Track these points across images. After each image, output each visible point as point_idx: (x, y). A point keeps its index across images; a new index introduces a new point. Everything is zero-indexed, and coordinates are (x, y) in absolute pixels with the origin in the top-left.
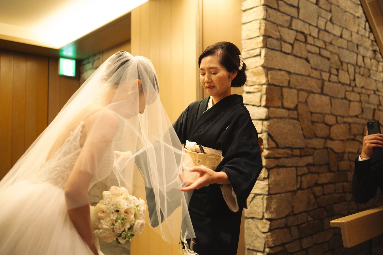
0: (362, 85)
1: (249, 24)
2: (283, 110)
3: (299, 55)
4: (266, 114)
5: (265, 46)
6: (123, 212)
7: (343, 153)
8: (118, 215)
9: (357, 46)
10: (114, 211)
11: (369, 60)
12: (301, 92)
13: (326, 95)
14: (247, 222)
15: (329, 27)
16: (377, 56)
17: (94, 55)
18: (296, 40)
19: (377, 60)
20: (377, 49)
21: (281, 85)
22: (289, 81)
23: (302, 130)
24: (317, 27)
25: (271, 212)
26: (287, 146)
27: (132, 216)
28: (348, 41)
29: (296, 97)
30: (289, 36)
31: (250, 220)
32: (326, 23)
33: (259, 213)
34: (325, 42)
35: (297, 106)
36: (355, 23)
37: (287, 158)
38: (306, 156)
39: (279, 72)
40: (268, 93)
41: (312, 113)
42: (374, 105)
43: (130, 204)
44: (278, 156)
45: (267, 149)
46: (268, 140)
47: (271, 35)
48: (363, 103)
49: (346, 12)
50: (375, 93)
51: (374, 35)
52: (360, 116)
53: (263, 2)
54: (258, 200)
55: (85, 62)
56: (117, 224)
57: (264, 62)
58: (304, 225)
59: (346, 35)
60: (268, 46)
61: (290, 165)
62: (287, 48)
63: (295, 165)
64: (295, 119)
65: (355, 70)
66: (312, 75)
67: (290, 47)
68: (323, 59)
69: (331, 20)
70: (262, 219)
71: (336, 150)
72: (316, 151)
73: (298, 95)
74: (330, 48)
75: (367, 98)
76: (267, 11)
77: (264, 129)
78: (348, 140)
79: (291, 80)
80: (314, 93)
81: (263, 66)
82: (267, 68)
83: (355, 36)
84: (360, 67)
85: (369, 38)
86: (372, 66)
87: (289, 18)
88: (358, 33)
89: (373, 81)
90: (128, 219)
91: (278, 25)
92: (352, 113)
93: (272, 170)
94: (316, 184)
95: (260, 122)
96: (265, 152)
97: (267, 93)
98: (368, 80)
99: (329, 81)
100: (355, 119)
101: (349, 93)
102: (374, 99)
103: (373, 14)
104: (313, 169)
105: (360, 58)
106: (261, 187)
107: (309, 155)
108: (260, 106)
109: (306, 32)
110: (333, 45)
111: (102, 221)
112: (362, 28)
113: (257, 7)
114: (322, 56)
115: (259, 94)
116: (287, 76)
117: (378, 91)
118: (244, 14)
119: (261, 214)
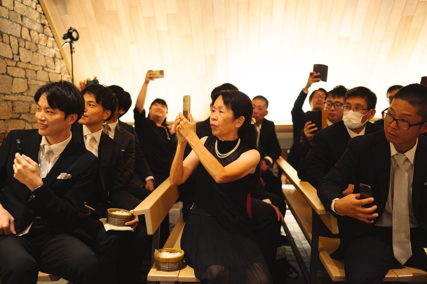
0: (29, 60)
9: (22, 17)
16: (45, 30)
19: (45, 35)
20: (47, 23)
28: (9, 10)
42: (43, 81)
50: (43, 69)
51: (42, 8)
52: (25, 94)
59: (7, 3)
75: (35, 75)
78: (11, 119)
83: (18, 5)
84: (25, 40)
85: (36, 9)
88: (22, 2)
89: (42, 57)
92: (15, 90)
98: (36, 55)
100: (20, 96)
101: (11, 68)
102: (42, 76)
117: (47, 67)
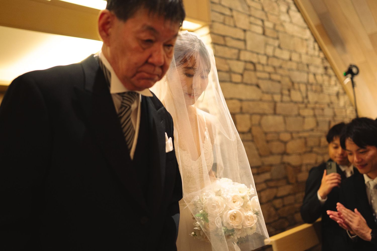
3: (249, 82)
7: (301, 166)
11: (320, 77)
12: (254, 116)
13: (279, 115)
15: (278, 53)
16: (328, 72)
18: (245, 69)
19: (328, 76)
21: (233, 112)
22: (241, 108)
23: (257, 149)
24: (265, 54)
28: (298, 63)
29: (249, 121)
30: (238, 67)
32: (274, 50)
34: (274, 68)
35: (250, 129)
36: (303, 45)
38: (263, 173)
39: (230, 101)
41: (266, 134)
42: (329, 117)
47: (220, 69)
48: (318, 117)
49: (293, 36)
50: (329, 106)
51: (323, 53)
52: (315, 129)
53: (210, 40)
59: (295, 57)
62: (237, 78)
64: (250, 141)
65: (307, 88)
66: (264, 99)
67: (240, 77)
68: (274, 83)
69: (279, 46)
71: (293, 164)
72: (273, 168)
73: (251, 119)
74: (280, 71)
75: (322, 112)
76: (214, 47)
78: (305, 153)
79: (243, 106)
80: (267, 115)
83: (304, 57)
84: (312, 85)
85: (319, 56)
86: (324, 81)
87: (236, 51)
88: (307, 53)
89: (327, 96)
91: (226, 59)
94: (276, 198)
98: (321, 95)
99: (282, 101)
100: (311, 132)
101: (302, 109)
102: (328, 112)
104: (272, 184)
105: (311, 76)
107: (267, 171)
109: (255, 60)
110: (283, 69)
112: (311, 48)
114: (273, 80)
116: (238, 104)
117: (332, 103)
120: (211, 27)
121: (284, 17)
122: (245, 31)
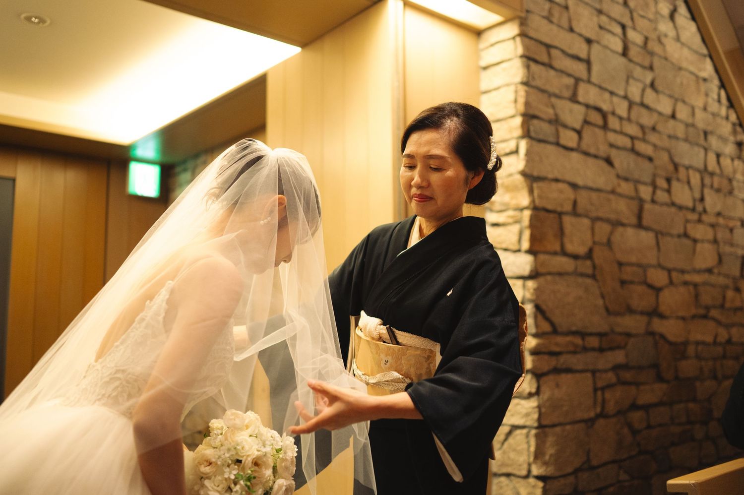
0: (718, 208)
1: (494, 94)
2: (564, 259)
3: (592, 151)
4: (531, 266)
5: (527, 134)
6: (250, 464)
7: (686, 344)
8: (239, 470)
9: (706, 134)
10: (232, 461)
11: (729, 161)
12: (598, 225)
13: (647, 229)
14: (498, 483)
15: (650, 97)
17: (196, 156)
18: (586, 122)
21: (559, 209)
22: (575, 203)
23: (603, 297)
24: (625, 97)
25: (546, 464)
26: (574, 329)
27: (268, 472)
28: (687, 125)
29: (589, 233)
30: (573, 115)
31: (503, 479)
32: (643, 91)
33: (520, 465)
34: (642, 127)
35: (591, 250)
36: (698, 89)
37: (574, 353)
38: (611, 349)
39: (554, 185)
40: (534, 225)
41: (620, 264)
42: (742, 247)
43: (263, 447)
44: (557, 349)
45: (535, 336)
46: (536, 318)
47: (537, 113)
48: (721, 244)
49: (680, 69)
50: (742, 226)
51: (736, 112)
52: (716, 271)
53: (520, 50)
54: (518, 438)
55: (178, 169)
56: (238, 488)
57: (526, 166)
58: (611, 489)
59: (683, 113)
60: (533, 134)
61: (580, 367)
62: (568, 137)
63: (591, 367)
64: (587, 276)
65: (702, 180)
66: (619, 190)
67: (575, 136)
68: (640, 159)
69: (652, 85)
70: (527, 477)
71: (671, 338)
72: (632, 341)
73: (593, 229)
74: (653, 138)
75: (729, 235)
76: (528, 67)
77: (528, 295)
78: (694, 317)
79: (579, 200)
80: (623, 225)
81: (524, 174)
82: (531, 177)
83: (699, 114)
84: (712, 174)
85: (727, 118)
86: (735, 172)
87: (570, 81)
88: (705, 109)
89: (739, 202)
90: (259, 478)
91: (551, 95)
92: (700, 264)
93: (544, 379)
94: (634, 407)
95: (519, 283)
96: (530, 342)
97: (532, 226)
98: (730, 201)
99: (653, 201)
100: (707, 275)
101: (692, 224)
102: (741, 237)
103: (734, 74)
104: (628, 376)
105: (712, 158)
106: (524, 411)
107: (619, 347)
108: (519, 251)
109: (605, 107)
110: (659, 133)
111: (207, 483)
112: (713, 99)
113: (509, 60)
114: (638, 154)
115: (516, 228)
116: (569, 193)
118: (485, 75)
119: (525, 466)
120: (523, 23)
121: (665, 27)
122: (589, 41)
